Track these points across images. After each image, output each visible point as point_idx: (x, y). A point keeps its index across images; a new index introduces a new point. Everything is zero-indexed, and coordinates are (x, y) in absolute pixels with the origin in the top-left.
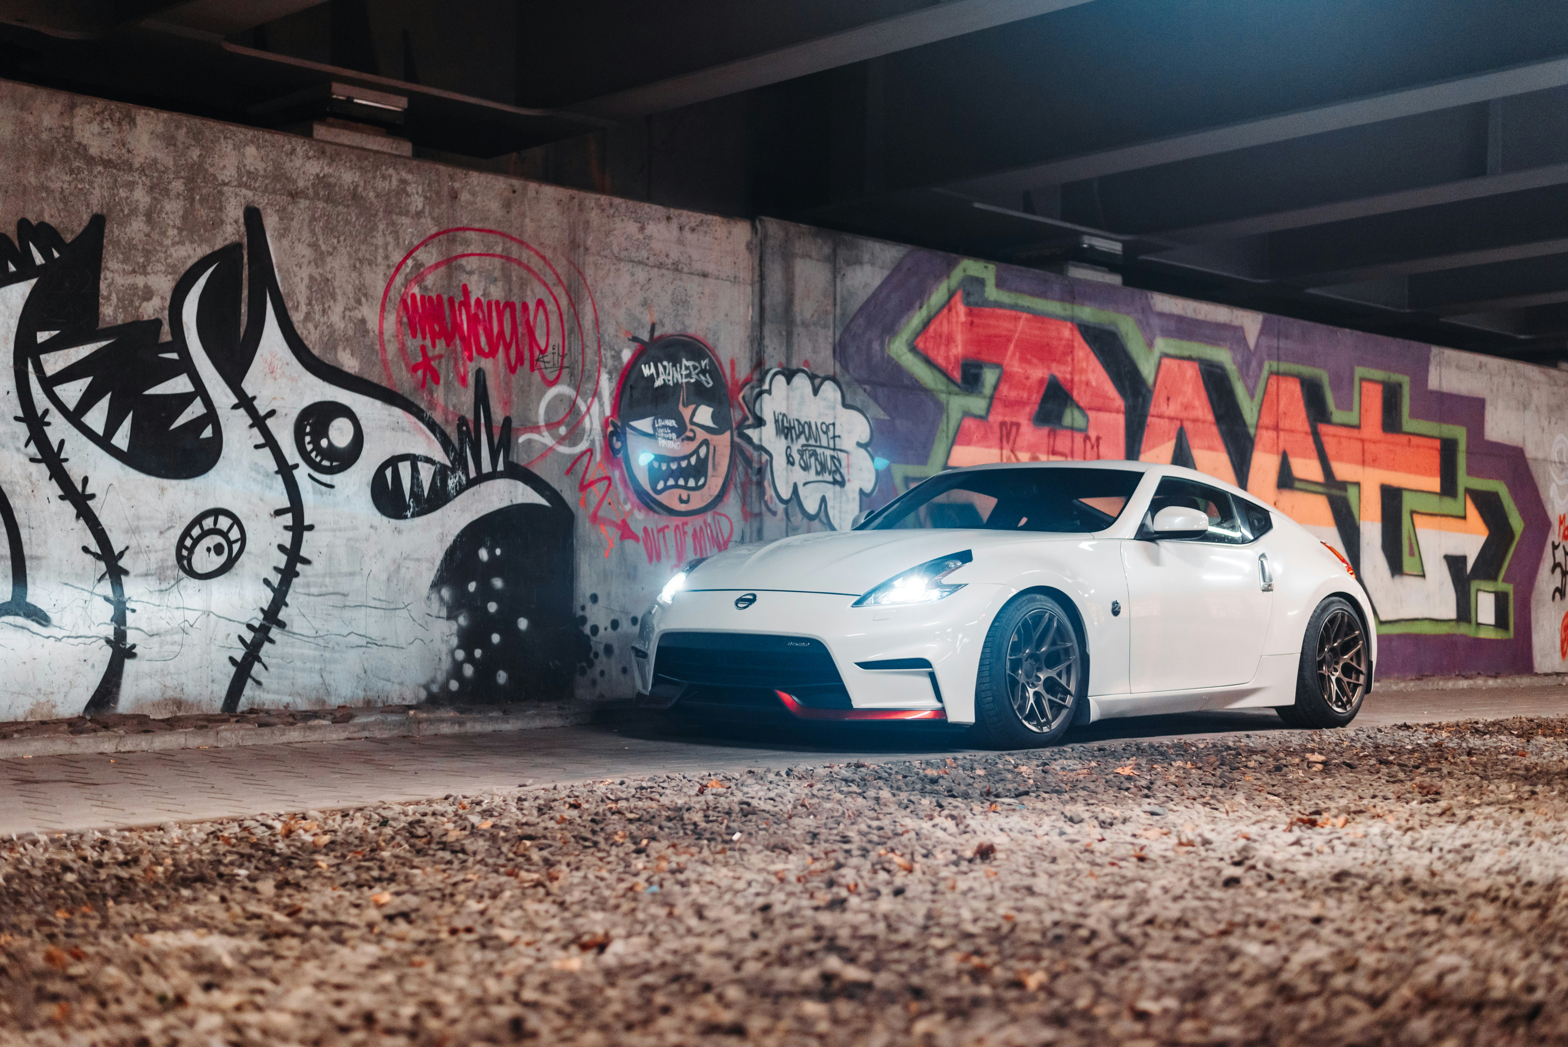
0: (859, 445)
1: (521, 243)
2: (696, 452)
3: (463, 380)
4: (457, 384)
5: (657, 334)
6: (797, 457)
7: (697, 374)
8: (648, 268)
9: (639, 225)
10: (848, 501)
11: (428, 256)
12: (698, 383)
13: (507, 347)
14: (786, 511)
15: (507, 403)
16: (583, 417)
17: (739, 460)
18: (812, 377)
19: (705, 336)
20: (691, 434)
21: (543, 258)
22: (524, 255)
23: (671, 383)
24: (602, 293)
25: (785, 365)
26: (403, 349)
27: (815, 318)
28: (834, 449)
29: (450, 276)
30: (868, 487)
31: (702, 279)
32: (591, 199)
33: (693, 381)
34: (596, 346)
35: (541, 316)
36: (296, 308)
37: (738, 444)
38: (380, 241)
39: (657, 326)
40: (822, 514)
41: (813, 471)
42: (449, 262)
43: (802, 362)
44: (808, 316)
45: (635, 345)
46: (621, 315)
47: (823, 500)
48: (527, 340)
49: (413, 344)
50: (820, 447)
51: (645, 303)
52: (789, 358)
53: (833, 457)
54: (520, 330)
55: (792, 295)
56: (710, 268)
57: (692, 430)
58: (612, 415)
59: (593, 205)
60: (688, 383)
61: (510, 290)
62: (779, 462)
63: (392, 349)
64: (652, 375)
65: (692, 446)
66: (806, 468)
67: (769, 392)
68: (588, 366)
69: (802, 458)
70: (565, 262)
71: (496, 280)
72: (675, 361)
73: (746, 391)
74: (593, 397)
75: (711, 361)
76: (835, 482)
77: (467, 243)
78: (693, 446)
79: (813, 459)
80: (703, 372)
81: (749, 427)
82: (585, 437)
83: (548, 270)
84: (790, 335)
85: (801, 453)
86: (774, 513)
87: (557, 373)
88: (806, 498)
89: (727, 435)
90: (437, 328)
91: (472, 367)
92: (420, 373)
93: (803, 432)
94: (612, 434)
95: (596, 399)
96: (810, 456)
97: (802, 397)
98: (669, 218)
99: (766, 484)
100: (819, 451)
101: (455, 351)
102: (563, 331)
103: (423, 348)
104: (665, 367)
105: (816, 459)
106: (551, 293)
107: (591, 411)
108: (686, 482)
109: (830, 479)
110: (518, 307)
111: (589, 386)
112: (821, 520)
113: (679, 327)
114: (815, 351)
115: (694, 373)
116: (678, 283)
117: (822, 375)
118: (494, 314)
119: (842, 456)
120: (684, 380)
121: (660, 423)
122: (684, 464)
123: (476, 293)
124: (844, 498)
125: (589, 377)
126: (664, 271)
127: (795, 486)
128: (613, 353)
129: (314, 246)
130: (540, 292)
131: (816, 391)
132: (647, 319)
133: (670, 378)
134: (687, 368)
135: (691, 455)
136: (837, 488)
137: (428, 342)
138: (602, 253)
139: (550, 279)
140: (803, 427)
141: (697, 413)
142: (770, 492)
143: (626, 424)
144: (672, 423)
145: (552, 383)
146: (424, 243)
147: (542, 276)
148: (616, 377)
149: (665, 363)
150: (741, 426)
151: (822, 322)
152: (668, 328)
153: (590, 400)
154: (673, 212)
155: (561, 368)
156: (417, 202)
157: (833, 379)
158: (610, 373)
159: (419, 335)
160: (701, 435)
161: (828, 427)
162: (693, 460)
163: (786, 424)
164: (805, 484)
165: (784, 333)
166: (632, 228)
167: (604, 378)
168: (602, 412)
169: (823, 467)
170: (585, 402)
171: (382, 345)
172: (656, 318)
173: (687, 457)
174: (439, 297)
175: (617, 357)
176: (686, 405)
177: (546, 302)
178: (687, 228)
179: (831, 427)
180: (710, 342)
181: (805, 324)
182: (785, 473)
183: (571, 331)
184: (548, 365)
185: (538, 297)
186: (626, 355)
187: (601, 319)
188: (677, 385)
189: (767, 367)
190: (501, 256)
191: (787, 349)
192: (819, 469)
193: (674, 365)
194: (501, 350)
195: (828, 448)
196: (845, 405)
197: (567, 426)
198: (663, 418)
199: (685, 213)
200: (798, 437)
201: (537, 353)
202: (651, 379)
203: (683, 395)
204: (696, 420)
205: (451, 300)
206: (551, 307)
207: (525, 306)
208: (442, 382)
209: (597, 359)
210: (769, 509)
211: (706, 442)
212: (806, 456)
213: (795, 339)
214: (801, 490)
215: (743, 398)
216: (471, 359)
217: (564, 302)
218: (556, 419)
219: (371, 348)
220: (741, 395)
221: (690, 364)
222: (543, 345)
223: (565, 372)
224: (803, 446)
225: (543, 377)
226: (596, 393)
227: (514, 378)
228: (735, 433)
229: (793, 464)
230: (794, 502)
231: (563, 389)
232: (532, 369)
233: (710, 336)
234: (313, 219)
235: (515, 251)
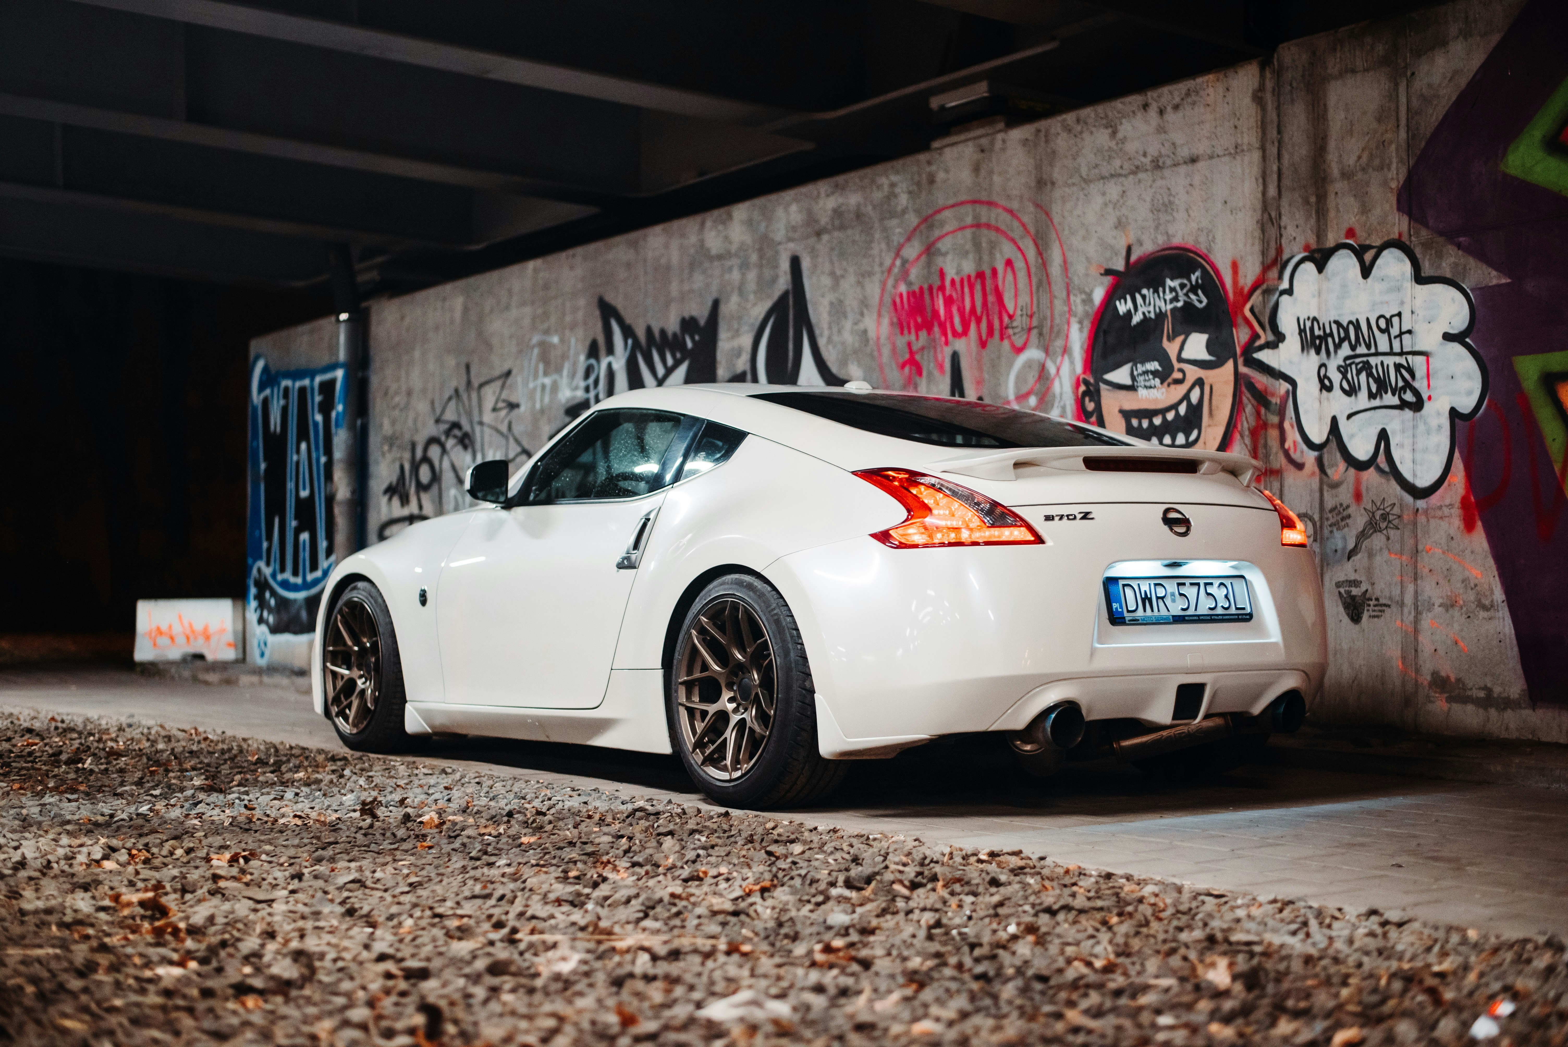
0: (1448, 337)
1: (990, 204)
2: (1187, 397)
3: (941, 367)
4: (936, 373)
5: (1133, 258)
6: (1336, 377)
7: (1186, 295)
8: (1121, 179)
9: (1110, 130)
10: (1428, 432)
11: (912, 251)
12: (1188, 305)
13: (979, 321)
14: (1320, 461)
15: (979, 383)
16: (1053, 380)
17: (1247, 399)
18: (1359, 252)
19: (1197, 241)
20: (1178, 375)
21: (1010, 212)
22: (993, 215)
23: (1152, 316)
24: (1070, 228)
25: (1314, 246)
26: (894, 350)
27: (1365, 159)
28: (1402, 354)
29: (929, 264)
30: (1467, 404)
31: (1190, 167)
32: (1054, 124)
33: (1180, 304)
34: (1064, 294)
35: (1010, 276)
36: (821, 335)
37: (1246, 376)
38: (875, 251)
39: (1134, 248)
40: (1381, 459)
41: (1363, 394)
42: (930, 250)
43: (1343, 232)
44: (1352, 161)
45: (1108, 280)
46: (1091, 248)
47: (1383, 436)
48: (996, 309)
49: (901, 342)
50: (1377, 354)
51: (1120, 225)
52: (1320, 235)
53: (1398, 367)
54: (991, 298)
55: (1325, 138)
56: (1201, 148)
57: (1181, 370)
58: (1084, 373)
59: (1059, 130)
60: (1174, 310)
61: (980, 259)
62: (1308, 389)
63: (886, 351)
64: (1129, 311)
65: (1179, 391)
66: (1351, 391)
67: (1290, 292)
68: (1057, 321)
69: (1345, 376)
70: (1031, 208)
71: (967, 253)
72: (1156, 285)
73: (1256, 298)
74: (1063, 356)
75: (1205, 272)
76: (1404, 405)
77: (942, 224)
78: (1181, 390)
79: (1363, 377)
80: (1194, 289)
81: (1261, 348)
82: (1056, 404)
83: (1016, 224)
84: (1322, 198)
85: (1343, 370)
86: (1300, 466)
87: (1025, 337)
88: (1352, 436)
89: (1230, 365)
90: (919, 320)
91: (948, 351)
92: (907, 369)
93: (1347, 337)
94: (1085, 394)
95: (1066, 357)
96: (1359, 373)
97: (1344, 286)
98: (1145, 106)
99: (1287, 425)
100: (1373, 361)
101: (934, 340)
102: (1031, 286)
103: (909, 344)
104: (1144, 297)
105: (1370, 375)
106: (1019, 249)
107: (1061, 372)
108: (1174, 439)
109: (1395, 401)
110: (988, 273)
111: (1059, 343)
112: (1379, 470)
113: (1161, 240)
114: (1365, 210)
115: (1180, 293)
116: (1159, 183)
117: (1378, 243)
118: (966, 290)
119: (1418, 362)
120: (1170, 307)
121: (1140, 368)
122: (1170, 416)
123: (951, 273)
124: (1421, 427)
125: (1058, 333)
126: (1141, 175)
127: (1334, 420)
128: (1084, 296)
129: (832, 274)
130: (1007, 250)
131: (1366, 272)
132: (1121, 244)
133: (1151, 308)
134: (1172, 290)
135: (1180, 402)
136: (1408, 413)
137: (913, 337)
138: (1070, 181)
139: (1017, 232)
140: (1346, 331)
141: (1186, 347)
142: (1293, 435)
143: (1099, 379)
144: (1154, 366)
145: (1019, 350)
146: (909, 239)
147: (1009, 233)
148: (1087, 325)
149: (1145, 291)
150: (1249, 348)
151: (1377, 162)
152: (1148, 246)
153: (1059, 359)
154: (1151, 95)
155: (1030, 329)
156: (903, 200)
157: (1397, 244)
158: (1080, 322)
159: (906, 331)
160: (1193, 373)
161: (1389, 322)
162: (1182, 409)
163: (1317, 332)
164: (1350, 416)
165: (1313, 199)
166: (1102, 137)
167: (1075, 328)
168: (1073, 370)
169: (1383, 385)
170: (1055, 362)
171: (879, 350)
172: (1132, 239)
173: (1175, 407)
174: (921, 288)
175: (1089, 300)
176: (1170, 339)
177: (1013, 260)
178: (1169, 109)
179: (1395, 320)
180: (1203, 248)
181: (1346, 175)
182: (1316, 404)
183: (1040, 284)
184: (1016, 330)
185: (1007, 256)
186: (1098, 295)
187: (1069, 260)
188: (1161, 316)
189: (1285, 257)
190: (972, 226)
191: (1318, 220)
192: (1374, 389)
193: (1156, 291)
194: (973, 326)
195: (1391, 353)
196: (1420, 279)
197: (1036, 395)
198: (1143, 363)
199: (1165, 90)
200: (1337, 347)
201: (1006, 319)
202: (1129, 315)
203: (1168, 326)
204: (1185, 355)
205: (931, 288)
206: (1019, 264)
207: (994, 271)
208: (924, 373)
209: (1066, 309)
210: (1291, 461)
211: (1200, 382)
212: (1352, 373)
213: (1331, 201)
214: (1345, 428)
215: (1252, 310)
216: (947, 343)
217: (1031, 253)
218: (1024, 390)
219: (871, 355)
220: (1248, 306)
221: (1175, 284)
222: (1011, 310)
223: (1034, 332)
224: (1347, 358)
225: (1013, 346)
226: (1066, 350)
227: (985, 353)
228: (1240, 361)
229: (1329, 389)
230: (1333, 445)
231: (1033, 353)
232: (1002, 339)
233: (1202, 239)
234: (832, 249)
235: (985, 214)
